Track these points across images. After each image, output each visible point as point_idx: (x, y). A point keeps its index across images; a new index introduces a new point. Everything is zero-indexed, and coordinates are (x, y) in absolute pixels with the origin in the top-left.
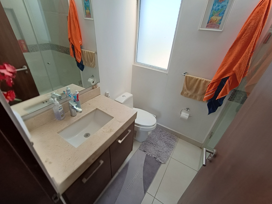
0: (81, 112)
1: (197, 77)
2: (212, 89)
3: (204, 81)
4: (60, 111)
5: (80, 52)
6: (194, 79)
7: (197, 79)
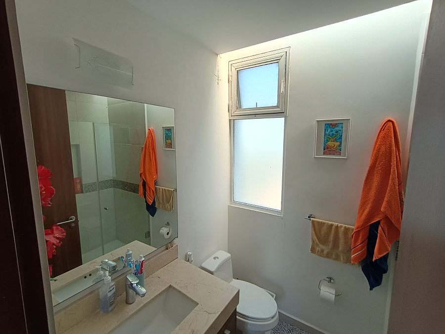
0: (144, 295)
1: (330, 223)
2: (359, 241)
3: (343, 228)
4: (109, 294)
5: (154, 190)
6: (326, 225)
7: (332, 225)
